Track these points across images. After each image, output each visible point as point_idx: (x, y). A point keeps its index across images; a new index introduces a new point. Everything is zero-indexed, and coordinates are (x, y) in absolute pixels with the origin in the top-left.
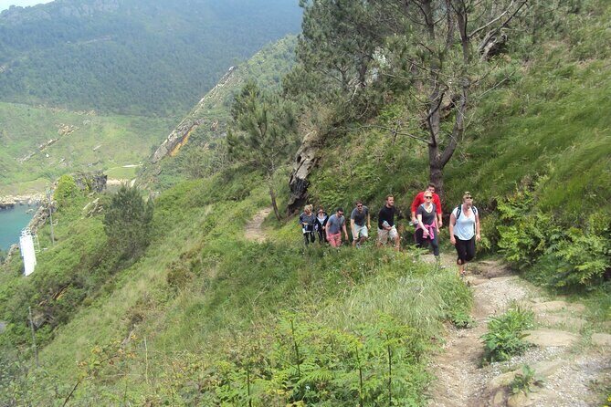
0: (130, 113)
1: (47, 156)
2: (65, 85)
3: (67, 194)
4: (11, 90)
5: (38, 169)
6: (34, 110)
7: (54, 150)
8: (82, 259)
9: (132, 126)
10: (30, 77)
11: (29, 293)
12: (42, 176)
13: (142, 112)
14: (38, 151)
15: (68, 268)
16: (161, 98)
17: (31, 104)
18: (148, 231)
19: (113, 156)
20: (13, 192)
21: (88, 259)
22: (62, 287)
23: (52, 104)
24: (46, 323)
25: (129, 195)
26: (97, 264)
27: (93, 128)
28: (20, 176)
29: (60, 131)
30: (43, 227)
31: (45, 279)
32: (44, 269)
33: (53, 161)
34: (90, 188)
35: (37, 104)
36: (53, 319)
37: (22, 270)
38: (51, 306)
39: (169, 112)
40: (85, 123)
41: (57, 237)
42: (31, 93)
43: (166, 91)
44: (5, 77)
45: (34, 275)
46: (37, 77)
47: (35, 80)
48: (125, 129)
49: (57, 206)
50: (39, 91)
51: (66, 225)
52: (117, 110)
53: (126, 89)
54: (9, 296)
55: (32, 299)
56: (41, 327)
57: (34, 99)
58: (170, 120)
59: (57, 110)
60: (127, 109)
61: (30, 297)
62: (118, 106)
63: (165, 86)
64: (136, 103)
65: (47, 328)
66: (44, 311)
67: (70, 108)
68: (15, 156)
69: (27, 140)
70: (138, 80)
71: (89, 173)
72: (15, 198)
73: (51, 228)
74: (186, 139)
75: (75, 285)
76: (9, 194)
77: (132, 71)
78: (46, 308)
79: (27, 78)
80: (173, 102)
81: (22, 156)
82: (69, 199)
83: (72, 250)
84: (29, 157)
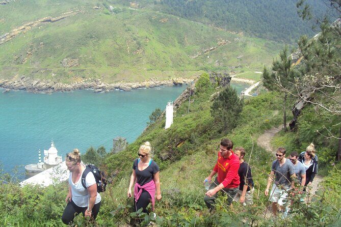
0: (265, 38)
1: (208, 57)
2: (227, 13)
3: (203, 85)
4: (194, 13)
5: (201, 64)
6: (205, 27)
7: (213, 54)
8: (198, 126)
9: (265, 46)
10: (207, 6)
11: (163, 139)
12: (202, 69)
13: (274, 38)
14: (203, 53)
15: (188, 130)
16: (289, 30)
17: (204, 24)
18: (236, 119)
19: (249, 64)
20: (184, 76)
21: (200, 127)
22: (182, 140)
23: (217, 25)
24: (168, 159)
25: (229, 94)
26: (205, 132)
27: (240, 44)
28: (190, 67)
29: (219, 43)
30: (184, 102)
31: (174, 133)
32: (175, 127)
33: (211, 61)
34: (218, 84)
35: (208, 24)
36: (173, 157)
37: (164, 125)
38: (173, 149)
39: (292, 40)
40: (235, 39)
41: (191, 110)
42: (206, 16)
43: (294, 26)
44: (192, 5)
45: (169, 130)
46: (211, 7)
47: (210, 8)
48: (260, 47)
49: (196, 91)
50: (211, 15)
51: (198, 103)
52: (258, 34)
53: (266, 21)
54: (153, 138)
55: (164, 143)
56: (166, 160)
57: (207, 20)
58: (292, 46)
59: (220, 29)
60: (264, 34)
61: (164, 141)
62: (259, 32)
63: (294, 22)
64: (271, 31)
65: (169, 161)
66: (169, 152)
67: (228, 29)
68: (189, 54)
69: (198, 45)
70: (276, 16)
71: (220, 74)
72: (184, 80)
73: (189, 104)
74: (299, 61)
75: (189, 141)
76: (181, 76)
77: (273, 9)
78: (171, 150)
79: (205, 7)
80: (297, 34)
81: (193, 55)
82: (204, 88)
83: (194, 119)
84: (197, 56)
